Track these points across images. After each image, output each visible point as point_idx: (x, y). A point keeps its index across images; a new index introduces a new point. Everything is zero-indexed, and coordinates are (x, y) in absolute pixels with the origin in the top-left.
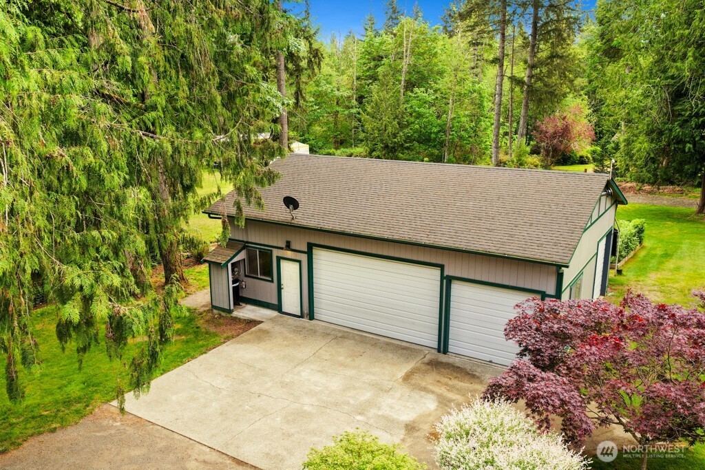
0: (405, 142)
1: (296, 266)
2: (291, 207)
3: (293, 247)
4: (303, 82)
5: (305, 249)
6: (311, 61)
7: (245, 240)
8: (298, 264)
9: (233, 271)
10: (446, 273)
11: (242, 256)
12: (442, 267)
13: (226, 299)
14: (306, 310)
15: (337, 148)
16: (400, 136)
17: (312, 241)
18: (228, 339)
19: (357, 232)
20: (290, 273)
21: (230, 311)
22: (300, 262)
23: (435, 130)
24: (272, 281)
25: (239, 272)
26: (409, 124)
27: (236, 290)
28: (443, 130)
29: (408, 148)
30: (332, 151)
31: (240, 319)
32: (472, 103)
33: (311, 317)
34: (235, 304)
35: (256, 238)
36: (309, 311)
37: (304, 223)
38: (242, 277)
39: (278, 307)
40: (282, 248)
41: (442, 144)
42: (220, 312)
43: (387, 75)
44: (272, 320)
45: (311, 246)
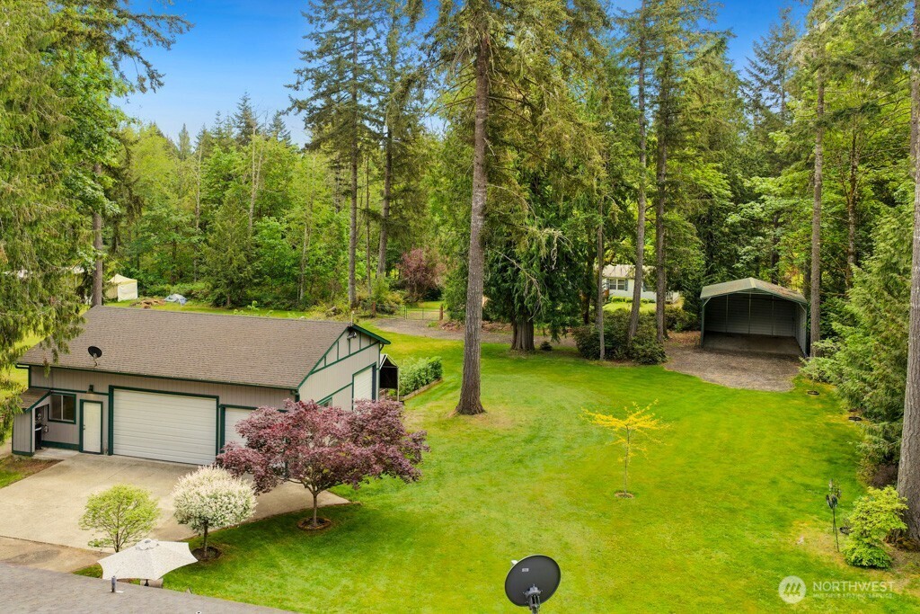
0: (254, 277)
1: (98, 407)
2: (95, 355)
3: (95, 390)
4: (122, 227)
5: (107, 392)
6: (131, 207)
7: (50, 387)
8: (100, 405)
9: (36, 416)
10: (221, 403)
11: (47, 401)
12: (217, 398)
13: (28, 443)
14: (106, 446)
15: (174, 284)
16: (248, 271)
17: (113, 384)
18: (29, 474)
19: (150, 373)
20: (92, 414)
21: (31, 454)
22: (101, 403)
23: (288, 264)
24: (75, 423)
25: (42, 417)
26: (259, 256)
27: (38, 434)
28: (297, 264)
29: (258, 284)
30: (167, 287)
31: (40, 461)
32: (330, 234)
33: (111, 452)
34: (36, 449)
35: (62, 384)
36: (109, 448)
37: (106, 368)
38: (45, 421)
39: (79, 448)
40: (85, 392)
41: (296, 279)
42: (20, 456)
43: (233, 202)
44: (73, 458)
45: (112, 389)
